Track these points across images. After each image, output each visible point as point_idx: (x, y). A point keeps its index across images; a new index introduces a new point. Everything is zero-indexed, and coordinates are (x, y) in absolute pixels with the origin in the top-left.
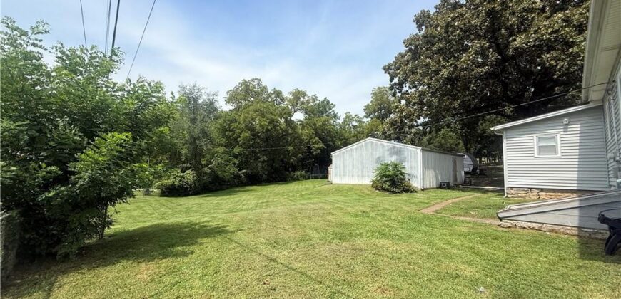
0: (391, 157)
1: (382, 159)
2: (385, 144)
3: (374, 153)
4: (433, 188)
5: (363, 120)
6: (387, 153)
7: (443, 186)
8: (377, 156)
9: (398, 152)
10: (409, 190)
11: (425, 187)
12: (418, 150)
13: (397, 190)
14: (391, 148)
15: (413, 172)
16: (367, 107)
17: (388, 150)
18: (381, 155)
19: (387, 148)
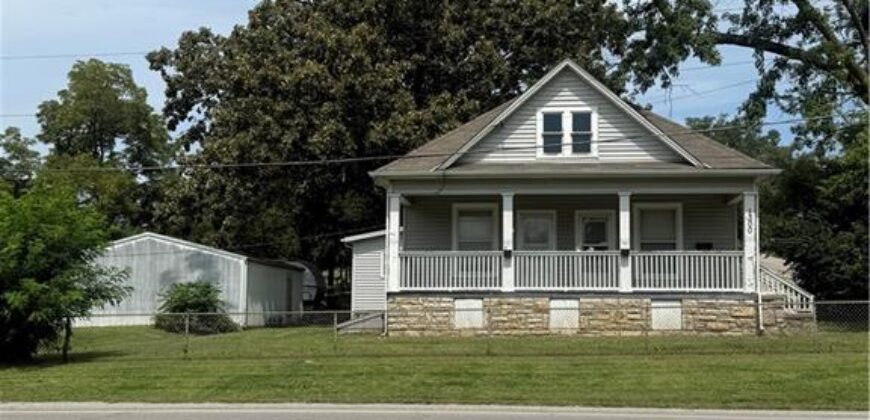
0: (192, 271)
1: (173, 275)
2: (182, 247)
3: (158, 263)
4: (260, 327)
5: (30, 148)
6: (183, 265)
7: (273, 323)
8: (165, 269)
9: (206, 263)
10: (227, 327)
11: (250, 323)
12: (241, 261)
13: (209, 329)
14: (192, 256)
15: (232, 299)
16: (48, 111)
17: (187, 259)
18: (172, 266)
19: (183, 255)
